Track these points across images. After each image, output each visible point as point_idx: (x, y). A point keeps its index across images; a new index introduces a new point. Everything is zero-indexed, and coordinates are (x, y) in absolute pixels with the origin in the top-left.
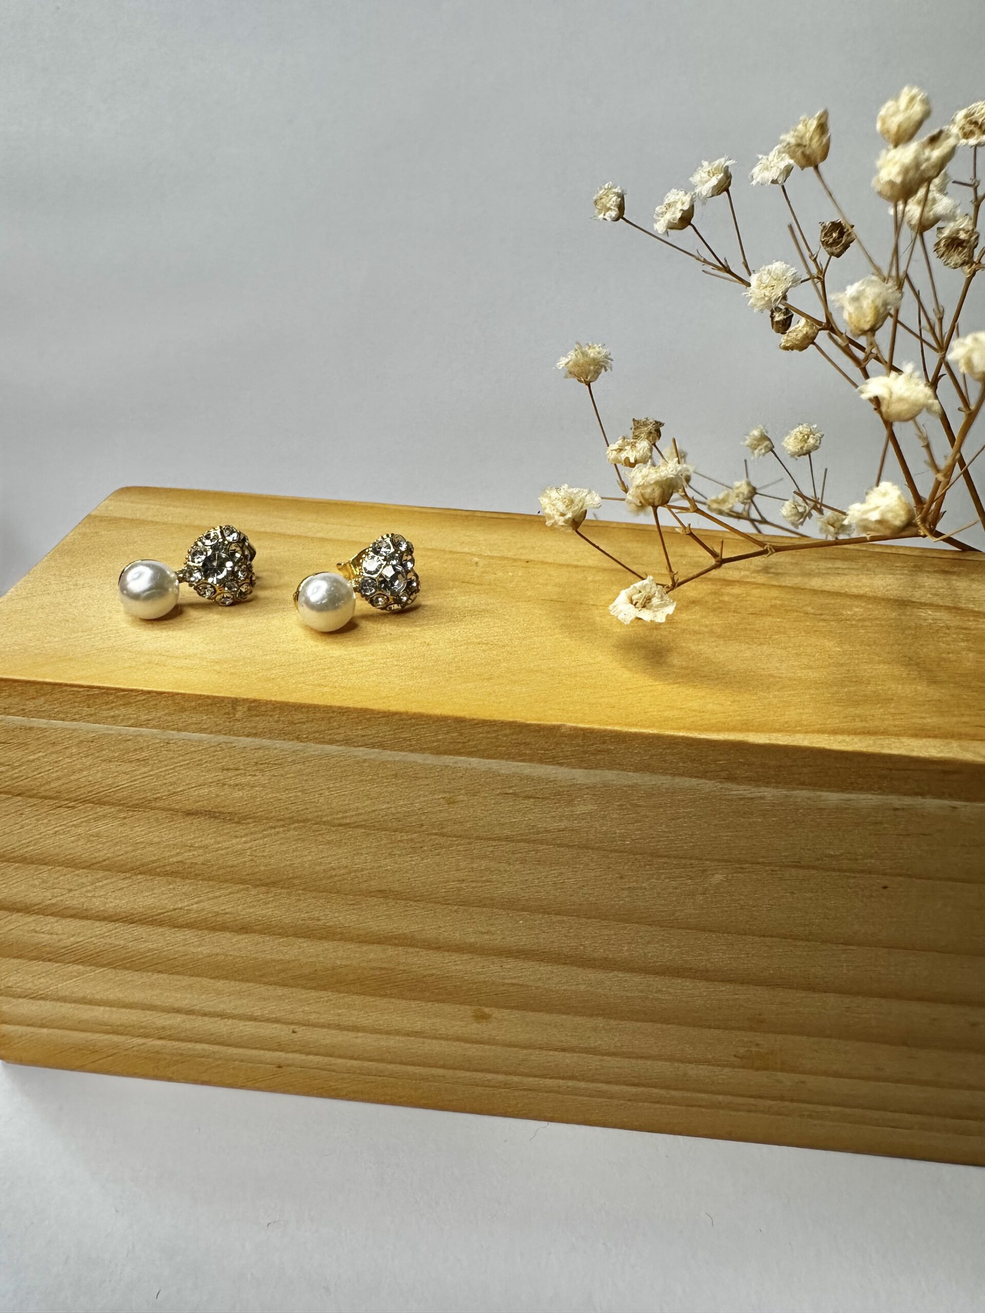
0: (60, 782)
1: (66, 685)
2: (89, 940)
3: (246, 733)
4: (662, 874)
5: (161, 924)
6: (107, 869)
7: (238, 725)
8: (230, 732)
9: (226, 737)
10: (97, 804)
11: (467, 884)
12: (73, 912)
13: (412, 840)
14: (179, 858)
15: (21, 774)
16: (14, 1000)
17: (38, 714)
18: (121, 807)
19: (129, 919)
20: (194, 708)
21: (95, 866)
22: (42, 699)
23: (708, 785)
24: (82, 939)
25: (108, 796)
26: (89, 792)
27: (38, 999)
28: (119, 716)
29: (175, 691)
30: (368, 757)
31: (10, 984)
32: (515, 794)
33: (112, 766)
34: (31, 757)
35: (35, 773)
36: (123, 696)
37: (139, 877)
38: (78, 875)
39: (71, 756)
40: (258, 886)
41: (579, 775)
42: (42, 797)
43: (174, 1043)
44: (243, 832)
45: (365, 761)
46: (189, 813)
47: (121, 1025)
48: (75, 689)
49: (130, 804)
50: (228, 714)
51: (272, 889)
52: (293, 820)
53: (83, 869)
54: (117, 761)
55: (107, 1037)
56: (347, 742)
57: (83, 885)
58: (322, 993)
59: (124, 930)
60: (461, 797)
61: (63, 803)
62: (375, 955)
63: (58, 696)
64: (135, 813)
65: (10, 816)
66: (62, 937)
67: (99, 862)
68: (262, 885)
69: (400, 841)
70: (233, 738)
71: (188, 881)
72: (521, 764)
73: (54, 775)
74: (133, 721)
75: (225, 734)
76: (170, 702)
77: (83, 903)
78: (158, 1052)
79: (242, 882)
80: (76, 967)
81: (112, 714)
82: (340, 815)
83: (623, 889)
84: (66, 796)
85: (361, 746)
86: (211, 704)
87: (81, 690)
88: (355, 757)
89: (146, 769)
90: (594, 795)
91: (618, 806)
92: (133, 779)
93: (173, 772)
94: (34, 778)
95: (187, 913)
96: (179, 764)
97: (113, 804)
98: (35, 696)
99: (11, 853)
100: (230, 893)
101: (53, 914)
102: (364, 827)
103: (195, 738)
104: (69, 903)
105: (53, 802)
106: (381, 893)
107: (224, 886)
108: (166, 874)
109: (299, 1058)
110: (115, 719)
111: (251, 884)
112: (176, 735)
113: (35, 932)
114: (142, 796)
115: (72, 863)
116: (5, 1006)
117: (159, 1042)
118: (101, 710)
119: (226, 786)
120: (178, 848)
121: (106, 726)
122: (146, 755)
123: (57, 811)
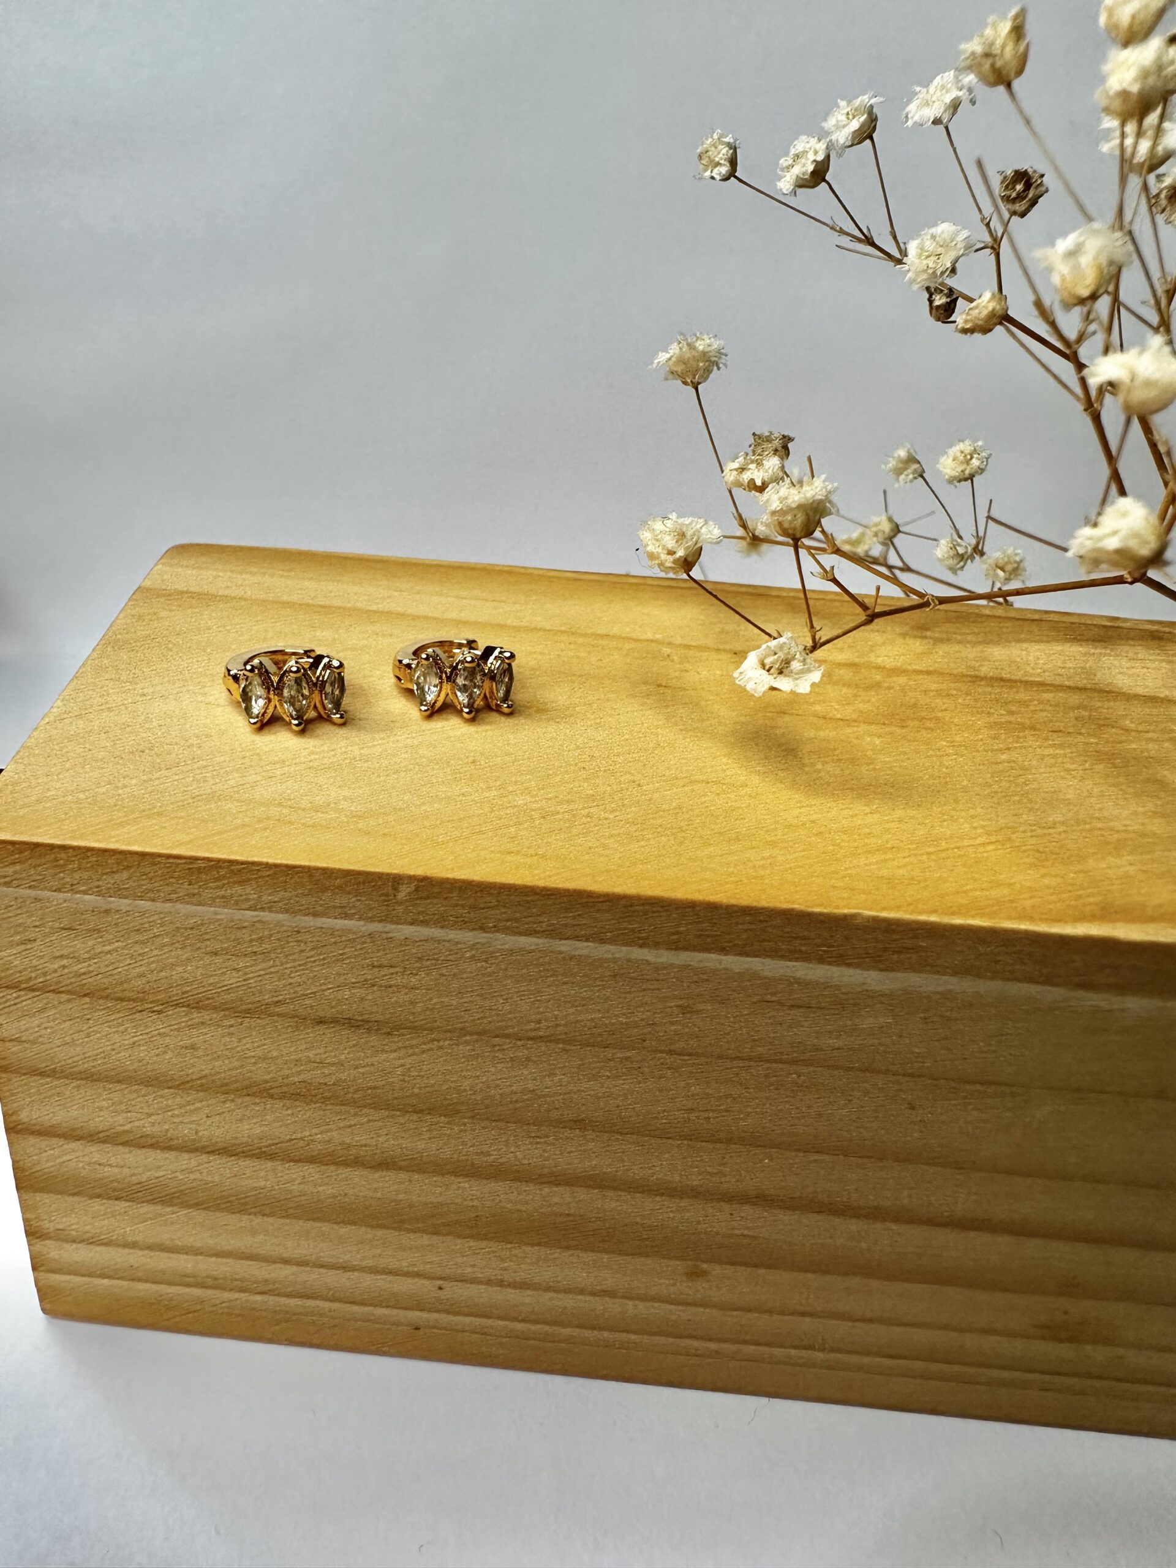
0: (144, 980)
1: (160, 855)
2: (173, 1175)
3: (409, 919)
4: (970, 1104)
5: (272, 1157)
6: (202, 1088)
7: (400, 909)
8: (387, 919)
9: (381, 925)
10: (194, 1008)
12: (150, 1142)
13: (627, 1058)
14: (302, 1077)
15: (91, 969)
16: (65, 1245)
17: (118, 891)
18: (227, 1013)
19: (227, 1151)
20: (340, 887)
21: (188, 1086)
22: (125, 875)
23: (1052, 994)
24: (161, 1174)
25: (208, 999)
26: (183, 993)
27: (99, 1245)
28: (232, 896)
29: (313, 864)
30: (577, 953)
31: (61, 1226)
32: (780, 1003)
33: (218, 960)
34: (108, 948)
35: (111, 968)
36: (240, 870)
37: (248, 1098)
38: (162, 1096)
39: (163, 946)
40: (408, 1112)
41: (872, 979)
42: (117, 999)
43: (277, 1299)
44: (394, 1047)
45: (572, 958)
46: (321, 1021)
47: (207, 1277)
48: (172, 861)
49: (239, 1009)
50: (387, 895)
51: (429, 1117)
52: (464, 1032)
53: (169, 1088)
54: (226, 954)
55: (188, 1290)
56: (552, 933)
57: (168, 1108)
58: (484, 1244)
59: (220, 1164)
60: (700, 1007)
61: (147, 1006)
62: (562, 1199)
63: (148, 870)
64: (246, 1020)
65: (71, 1022)
66: (137, 1171)
67: (192, 1080)
68: (415, 1112)
69: (613, 1060)
70: (390, 927)
71: (313, 1106)
72: (790, 962)
73: (137, 970)
74: (251, 903)
75: (380, 921)
76: (306, 879)
77: (167, 1130)
79: (388, 1107)
80: (151, 1208)
81: (222, 893)
82: (533, 1026)
83: (912, 1123)
84: (151, 998)
85: (567, 939)
86: (364, 883)
87: (179, 861)
88: (560, 953)
89: (264, 965)
90: (890, 1004)
91: (922, 1018)
92: (246, 977)
93: (303, 970)
94: (109, 973)
95: (308, 1145)
96: (312, 959)
97: (215, 1009)
98: (114, 870)
99: (71, 1068)
100: (369, 1121)
101: (125, 1144)
102: (564, 1042)
103: (338, 927)
104: (148, 1130)
105: (135, 1005)
106: (579, 1124)
107: (363, 1112)
108: (283, 1096)
109: (444, 1318)
110: (226, 900)
111: (399, 1110)
112: (310, 922)
113: (100, 1164)
114: (258, 999)
115: (154, 1081)
116: (54, 1251)
117: (259, 1298)
118: (206, 889)
119: (375, 988)
120: (302, 1065)
121: (213, 909)
122: (267, 946)
123: (138, 1016)
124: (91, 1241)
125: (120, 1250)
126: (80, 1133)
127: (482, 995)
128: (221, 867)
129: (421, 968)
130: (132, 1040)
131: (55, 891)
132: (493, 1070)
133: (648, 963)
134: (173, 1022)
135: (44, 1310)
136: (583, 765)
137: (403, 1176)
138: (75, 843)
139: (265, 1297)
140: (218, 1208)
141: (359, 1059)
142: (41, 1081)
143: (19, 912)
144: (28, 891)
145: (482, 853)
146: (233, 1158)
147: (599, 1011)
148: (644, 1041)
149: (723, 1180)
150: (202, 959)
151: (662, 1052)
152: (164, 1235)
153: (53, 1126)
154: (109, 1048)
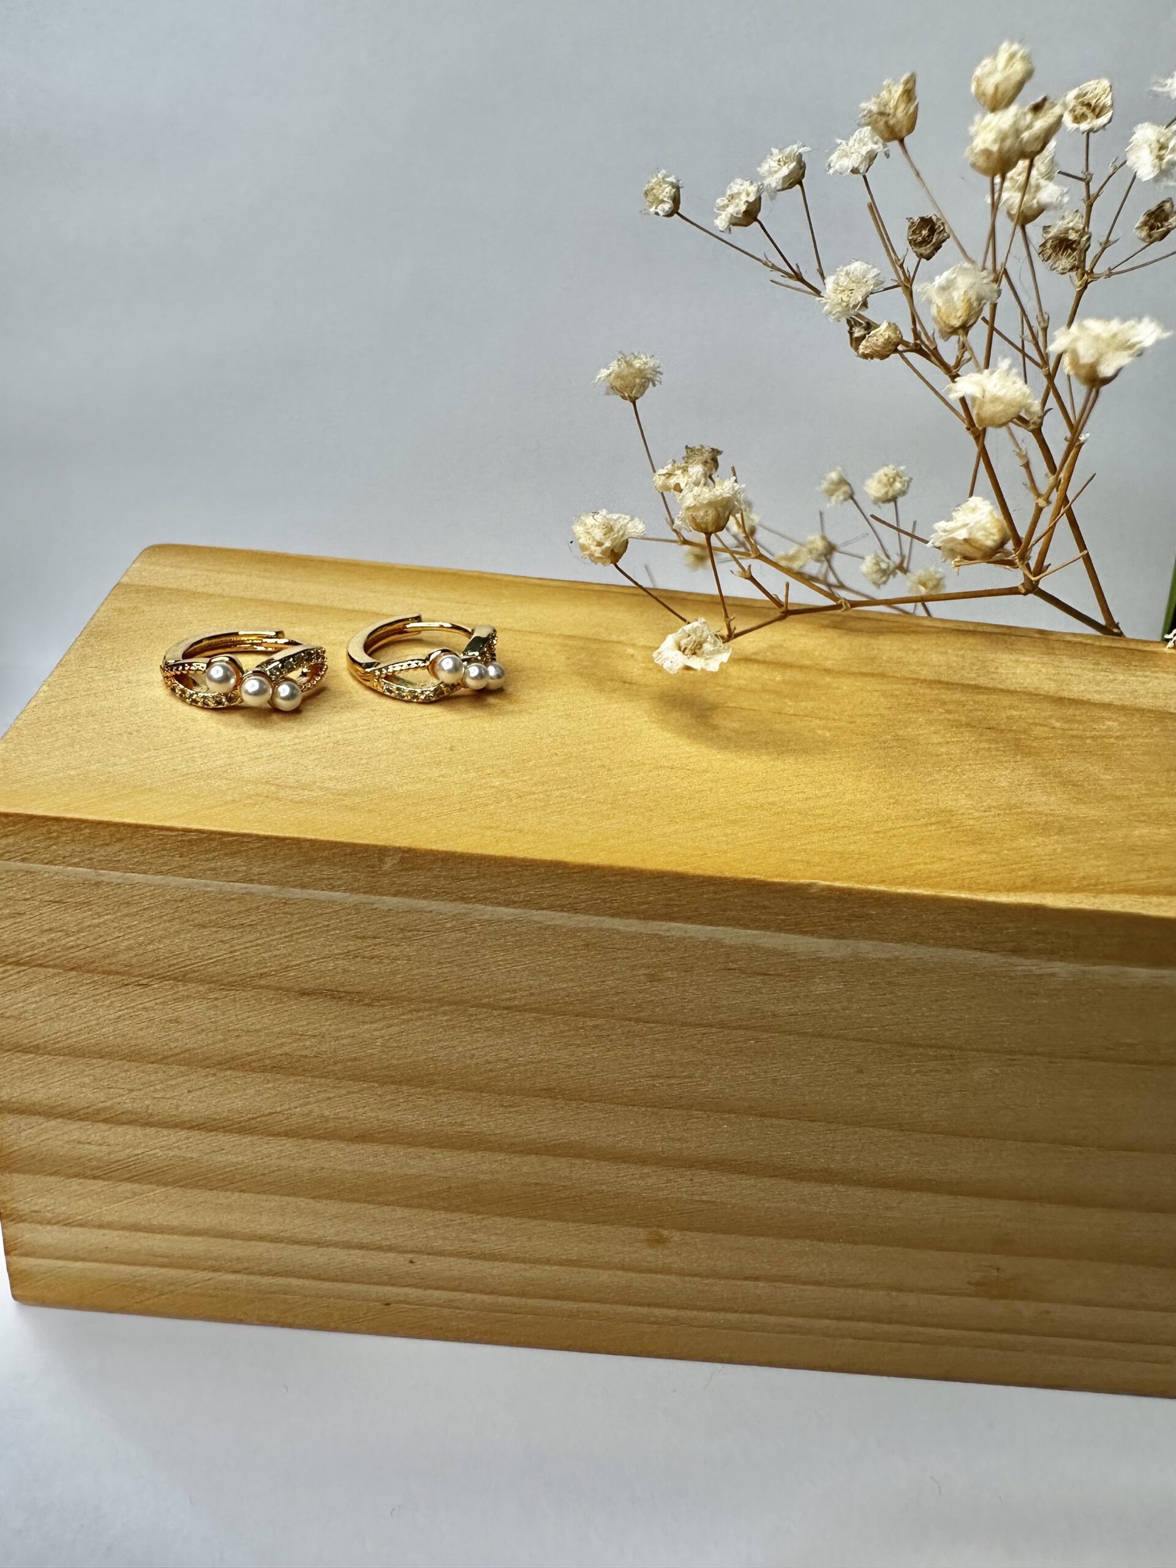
0: (132, 954)
1: (153, 827)
2: (152, 1152)
3: (392, 891)
4: (914, 1066)
5: (252, 1131)
6: (185, 1062)
7: (386, 880)
8: (372, 890)
9: (366, 896)
10: (179, 981)
11: (661, 1081)
12: (130, 1118)
13: (596, 1027)
14: (284, 1049)
15: (79, 942)
16: (40, 1227)
17: (113, 864)
18: (212, 985)
19: (208, 1126)
20: (327, 858)
21: (171, 1060)
22: (118, 847)
23: (989, 959)
24: (140, 1152)
25: (195, 972)
26: (170, 966)
27: (75, 1226)
28: (221, 868)
29: (302, 836)
30: (552, 923)
31: (36, 1208)
32: (740, 970)
33: (206, 932)
34: (96, 921)
35: (99, 941)
36: (231, 842)
37: (228, 1073)
38: (143, 1072)
39: (152, 919)
40: (386, 1083)
41: (826, 946)
42: (104, 972)
43: (251, 1278)
44: (375, 1018)
45: (547, 928)
46: (303, 993)
47: (183, 1256)
48: (164, 833)
49: (225, 982)
50: (373, 867)
51: (406, 1088)
52: (441, 1001)
53: (152, 1063)
54: (214, 926)
55: (161, 1271)
56: (527, 904)
57: (151, 1084)
58: (454, 1215)
59: (199, 1140)
60: (669, 974)
61: (133, 979)
62: (530, 1167)
63: (139, 842)
64: (233, 992)
65: (57, 997)
66: (117, 1149)
67: (175, 1054)
68: (393, 1083)
69: (582, 1028)
70: (375, 898)
71: (292, 1079)
72: (754, 932)
73: (126, 943)
74: (240, 875)
75: (365, 893)
76: (295, 851)
77: (148, 1106)
78: (228, 1289)
79: (365, 1078)
80: (129, 1186)
81: (213, 865)
82: (508, 995)
83: (861, 1086)
84: (137, 971)
85: (546, 909)
86: (351, 854)
87: (171, 833)
88: (536, 922)
89: (251, 938)
90: (841, 971)
91: (870, 984)
92: (233, 949)
93: (288, 942)
94: (97, 947)
95: (288, 1118)
96: (298, 931)
97: (202, 981)
98: (108, 842)
99: (54, 1044)
100: (349, 1093)
101: (105, 1121)
102: (536, 1010)
103: (323, 898)
104: (128, 1106)
105: (121, 978)
106: (548, 1092)
107: (342, 1084)
108: (264, 1070)
109: (413, 1293)
110: (216, 873)
111: (377, 1082)
112: (298, 893)
113: (79, 1142)
114: (243, 972)
115: (136, 1056)
116: (28, 1234)
117: (232, 1277)
118: (197, 860)
119: (359, 959)
120: (283, 1037)
121: (203, 881)
122: (254, 918)
123: (123, 990)
124: (67, 1223)
125: (96, 1231)
126: (60, 1109)
127: (460, 965)
128: (213, 840)
129: (403, 939)
130: (118, 1014)
131: (47, 864)
132: (469, 1038)
133: (619, 932)
134: (158, 996)
135: (15, 1297)
136: (556, 751)
137: (380, 1148)
138: (70, 815)
139: (239, 1277)
140: (196, 1186)
141: (340, 1030)
142: (23, 1058)
143: (10, 885)
144: (21, 864)
145: (464, 828)
146: (213, 1133)
147: (572, 980)
148: (613, 1009)
149: (684, 1145)
150: (190, 931)
151: (630, 1020)
152: (139, 1213)
153: (34, 1104)
154: (94, 1022)
